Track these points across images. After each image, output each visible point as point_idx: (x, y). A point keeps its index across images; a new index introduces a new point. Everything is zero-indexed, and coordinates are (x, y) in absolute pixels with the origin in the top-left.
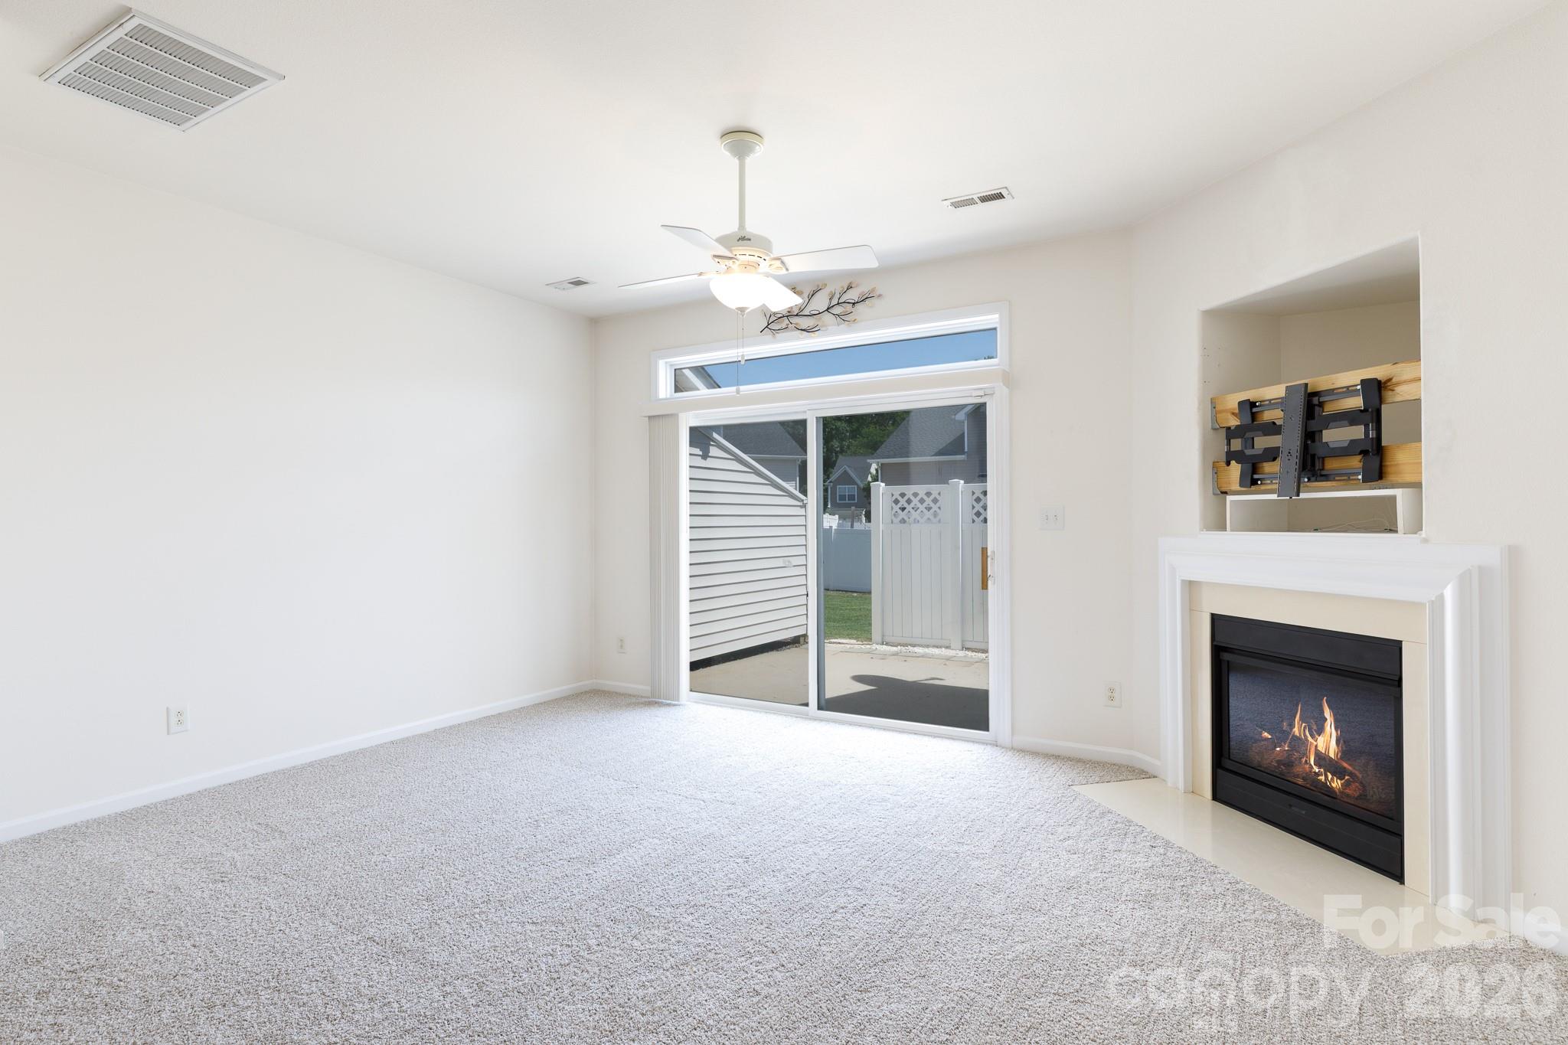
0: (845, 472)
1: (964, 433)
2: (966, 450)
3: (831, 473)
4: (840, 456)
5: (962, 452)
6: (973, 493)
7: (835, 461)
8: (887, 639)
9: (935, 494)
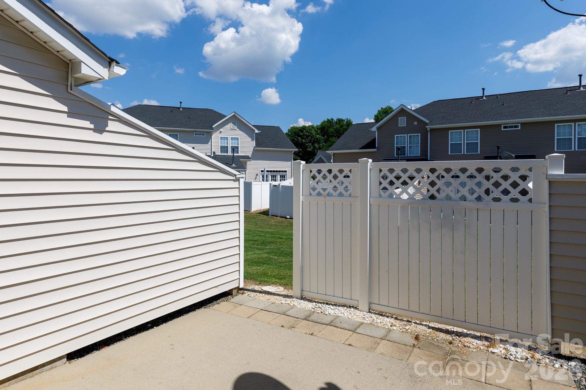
0: (321, 158)
1: (376, 138)
2: (377, 146)
3: (314, 158)
4: (319, 151)
5: (375, 147)
6: (381, 171)
7: (316, 153)
8: (306, 294)
9: (346, 172)
